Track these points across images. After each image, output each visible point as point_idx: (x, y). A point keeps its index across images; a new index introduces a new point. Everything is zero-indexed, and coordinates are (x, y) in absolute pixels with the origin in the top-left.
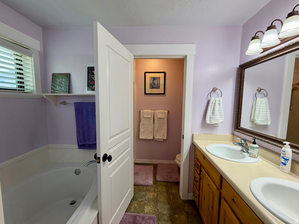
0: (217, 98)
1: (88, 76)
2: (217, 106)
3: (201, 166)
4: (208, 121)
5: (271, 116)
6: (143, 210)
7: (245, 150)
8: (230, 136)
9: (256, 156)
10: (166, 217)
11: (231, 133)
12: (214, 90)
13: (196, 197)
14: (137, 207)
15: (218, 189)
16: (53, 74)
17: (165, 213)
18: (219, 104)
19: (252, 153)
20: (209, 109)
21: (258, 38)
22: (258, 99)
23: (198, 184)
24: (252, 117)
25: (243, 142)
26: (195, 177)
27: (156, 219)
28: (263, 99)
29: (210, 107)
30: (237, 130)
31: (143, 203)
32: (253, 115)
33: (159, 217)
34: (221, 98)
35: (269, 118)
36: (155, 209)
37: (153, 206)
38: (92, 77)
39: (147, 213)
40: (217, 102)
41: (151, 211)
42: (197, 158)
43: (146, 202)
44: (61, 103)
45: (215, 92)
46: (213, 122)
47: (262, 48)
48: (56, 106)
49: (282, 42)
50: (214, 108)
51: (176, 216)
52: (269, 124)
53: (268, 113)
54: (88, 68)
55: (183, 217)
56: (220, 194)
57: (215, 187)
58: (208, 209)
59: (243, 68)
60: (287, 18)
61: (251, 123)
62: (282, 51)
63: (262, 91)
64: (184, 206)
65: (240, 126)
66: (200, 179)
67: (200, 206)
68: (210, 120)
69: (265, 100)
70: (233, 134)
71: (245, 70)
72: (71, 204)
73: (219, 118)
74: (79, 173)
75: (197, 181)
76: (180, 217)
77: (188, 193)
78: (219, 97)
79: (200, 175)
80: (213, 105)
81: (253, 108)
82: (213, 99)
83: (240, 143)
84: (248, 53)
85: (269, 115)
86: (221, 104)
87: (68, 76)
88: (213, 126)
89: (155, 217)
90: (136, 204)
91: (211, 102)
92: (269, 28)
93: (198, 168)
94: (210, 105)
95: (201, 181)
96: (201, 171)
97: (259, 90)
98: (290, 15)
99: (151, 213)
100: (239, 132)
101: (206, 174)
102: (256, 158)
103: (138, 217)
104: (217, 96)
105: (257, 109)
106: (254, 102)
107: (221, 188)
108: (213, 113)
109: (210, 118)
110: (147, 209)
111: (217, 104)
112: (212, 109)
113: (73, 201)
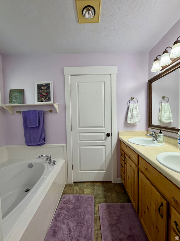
0: (134, 104)
1: (38, 91)
2: (134, 110)
3: (125, 154)
4: (129, 121)
5: (173, 116)
6: (83, 193)
7: (155, 140)
8: (145, 132)
9: (162, 142)
10: (101, 196)
11: (146, 130)
12: (132, 99)
13: (123, 179)
14: (79, 191)
15: (137, 166)
16: (10, 90)
17: (100, 193)
18: (136, 109)
19: (159, 140)
20: (129, 113)
21: (158, 60)
22: (163, 104)
23: (124, 168)
24: (160, 118)
25: (153, 133)
26: (121, 164)
27: (94, 197)
28: (166, 104)
29: (129, 111)
30: (150, 127)
31: (83, 187)
32: (160, 116)
33: (96, 196)
34: (137, 104)
35: (171, 117)
36: (93, 191)
37: (91, 189)
38: (41, 91)
39: (86, 194)
40: (134, 107)
41: (89, 193)
42: (122, 150)
43: (86, 187)
44: (17, 112)
45: (133, 100)
46: (133, 122)
47: (161, 66)
48: (13, 115)
49: (173, 62)
50: (132, 112)
51: (109, 194)
52: (171, 122)
53: (171, 114)
54: (38, 84)
55: (114, 195)
56: (138, 169)
57: (135, 165)
58: (131, 184)
59: (151, 81)
60: (174, 45)
61: (159, 122)
62: (174, 68)
63: (165, 98)
64: (114, 187)
65: (151, 124)
66: (125, 163)
67: (126, 184)
68: (130, 121)
69: (168, 104)
70: (147, 131)
71: (153, 83)
72: (26, 191)
73: (136, 119)
74: (32, 166)
75: (123, 167)
76: (111, 195)
77: (117, 178)
78: (135, 103)
79: (124, 161)
80: (132, 109)
81: (160, 111)
82: (131, 105)
83: (152, 134)
84: (152, 70)
85: (171, 115)
86: (137, 108)
87: (22, 92)
88: (133, 125)
89: (93, 196)
90: (77, 189)
91: (130, 107)
92: (164, 53)
93: (123, 156)
94: (130, 109)
95: (126, 165)
96: (125, 158)
97: (163, 98)
98: (175, 43)
99: (89, 194)
100: (151, 128)
101: (129, 159)
102: (162, 143)
103: (80, 197)
104: (134, 103)
105: (163, 111)
106: (161, 107)
107: (138, 165)
108: (132, 115)
109: (130, 119)
110: (86, 191)
111: (134, 109)
112: (131, 113)
113: (28, 189)
